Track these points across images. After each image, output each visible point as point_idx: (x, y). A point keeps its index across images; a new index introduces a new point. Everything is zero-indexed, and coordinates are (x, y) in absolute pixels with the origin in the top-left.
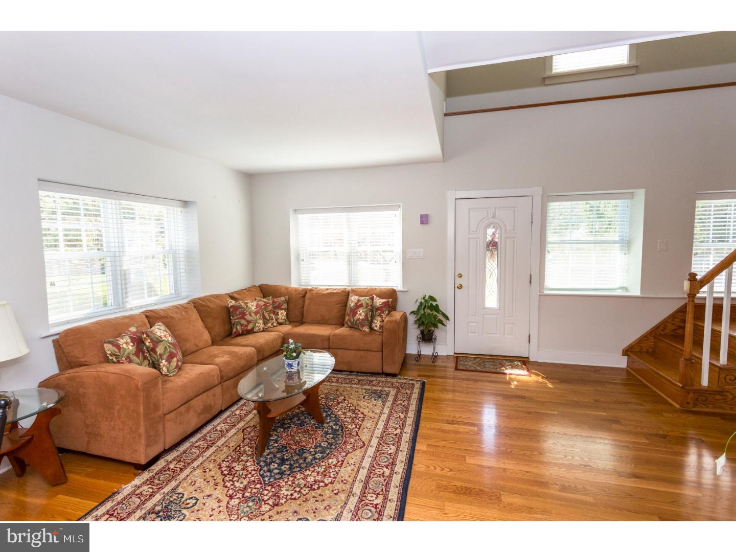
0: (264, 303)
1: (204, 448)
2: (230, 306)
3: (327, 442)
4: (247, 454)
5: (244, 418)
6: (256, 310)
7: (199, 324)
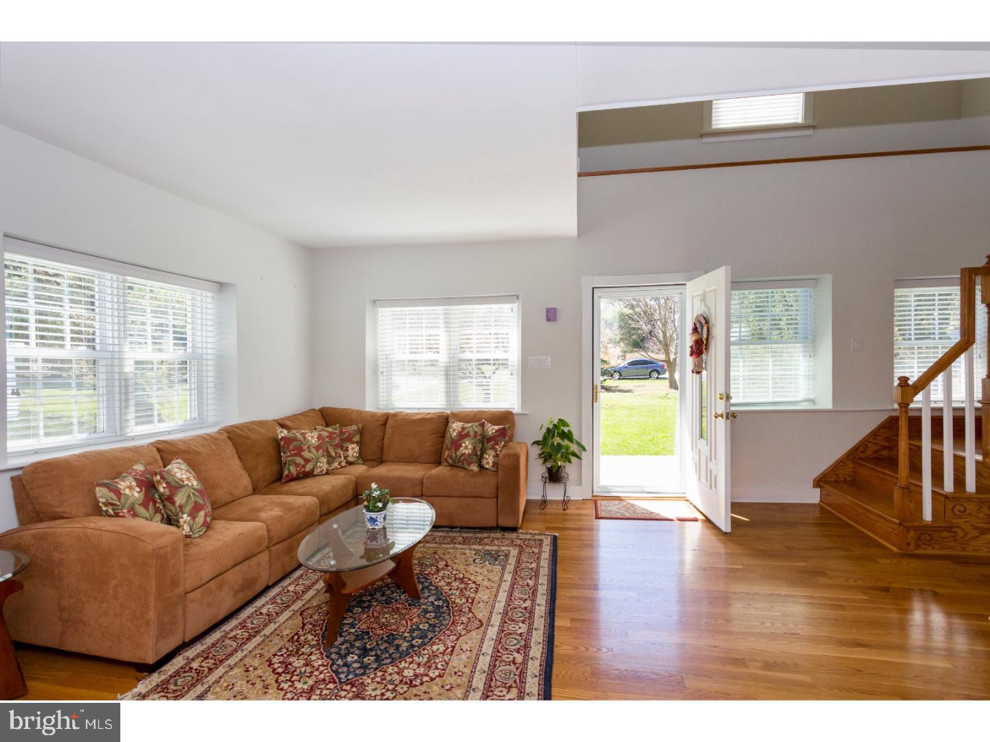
0: (328, 434)
1: (243, 639)
2: (280, 437)
3: (428, 623)
4: (309, 644)
5: (302, 596)
6: (317, 444)
7: (236, 464)
